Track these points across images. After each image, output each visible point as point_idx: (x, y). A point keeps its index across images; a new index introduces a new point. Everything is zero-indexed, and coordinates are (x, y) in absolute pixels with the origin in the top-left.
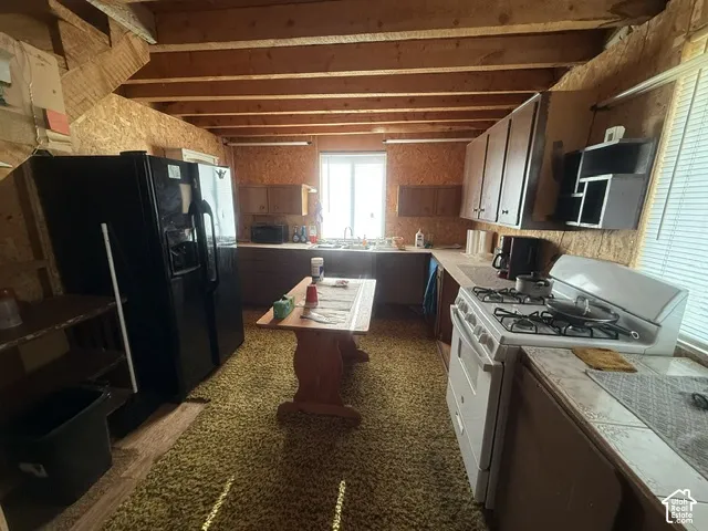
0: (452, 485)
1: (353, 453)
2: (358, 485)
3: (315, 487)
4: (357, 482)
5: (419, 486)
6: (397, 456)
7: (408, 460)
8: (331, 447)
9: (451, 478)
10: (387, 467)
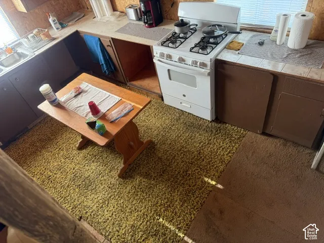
0: (201, 125)
1: (168, 151)
2: (184, 154)
3: (176, 170)
4: (182, 155)
5: (195, 135)
6: (179, 135)
7: (183, 133)
8: (160, 158)
9: (198, 124)
10: (182, 141)
